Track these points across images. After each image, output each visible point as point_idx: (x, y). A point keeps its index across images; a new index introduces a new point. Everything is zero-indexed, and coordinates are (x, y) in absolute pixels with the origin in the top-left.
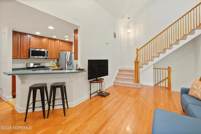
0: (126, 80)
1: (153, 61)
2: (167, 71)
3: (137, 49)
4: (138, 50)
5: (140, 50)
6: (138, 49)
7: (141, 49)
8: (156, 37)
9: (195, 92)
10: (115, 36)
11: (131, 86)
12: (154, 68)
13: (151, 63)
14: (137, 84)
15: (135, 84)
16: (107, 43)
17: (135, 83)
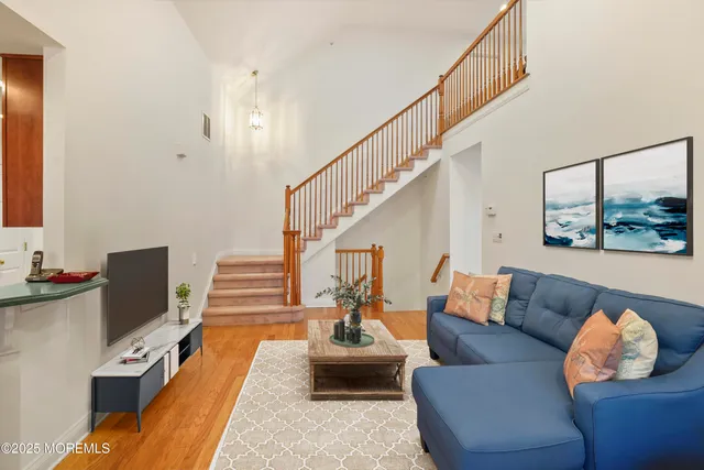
0: (250, 300)
1: (335, 227)
2: (369, 255)
3: (288, 187)
4: (289, 192)
5: (297, 193)
6: (292, 189)
7: (299, 188)
8: (346, 153)
9: (461, 303)
10: (207, 131)
11: (271, 319)
12: (337, 251)
13: (329, 236)
14: (295, 308)
15: (288, 308)
16: (182, 156)
17: (285, 304)
